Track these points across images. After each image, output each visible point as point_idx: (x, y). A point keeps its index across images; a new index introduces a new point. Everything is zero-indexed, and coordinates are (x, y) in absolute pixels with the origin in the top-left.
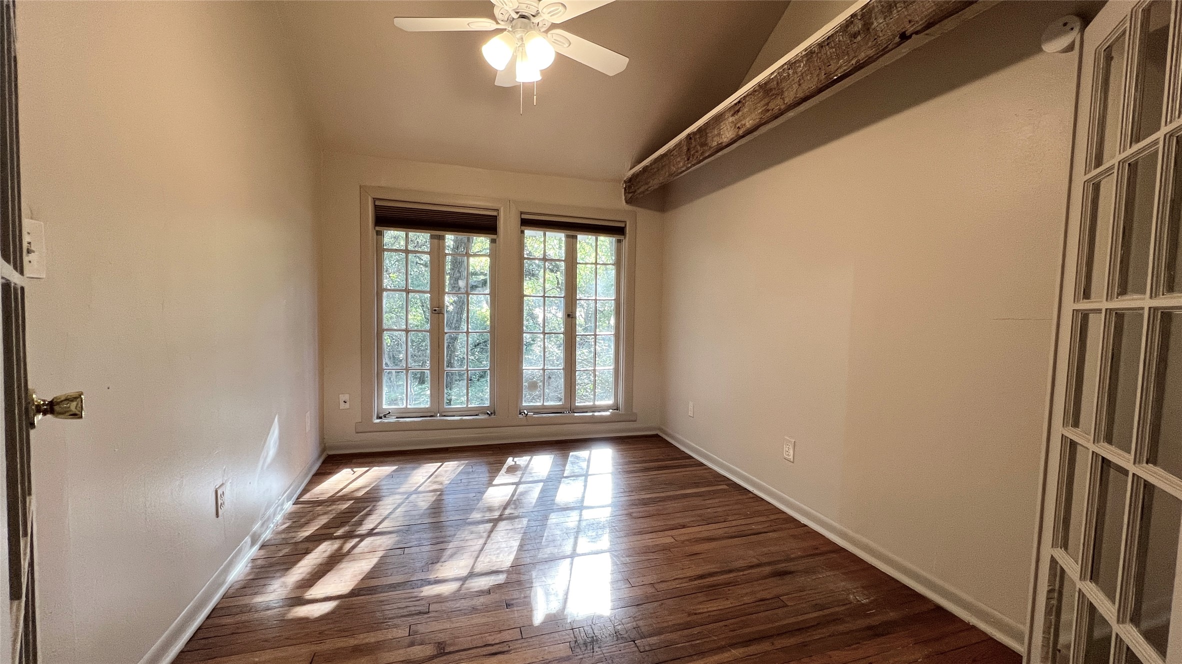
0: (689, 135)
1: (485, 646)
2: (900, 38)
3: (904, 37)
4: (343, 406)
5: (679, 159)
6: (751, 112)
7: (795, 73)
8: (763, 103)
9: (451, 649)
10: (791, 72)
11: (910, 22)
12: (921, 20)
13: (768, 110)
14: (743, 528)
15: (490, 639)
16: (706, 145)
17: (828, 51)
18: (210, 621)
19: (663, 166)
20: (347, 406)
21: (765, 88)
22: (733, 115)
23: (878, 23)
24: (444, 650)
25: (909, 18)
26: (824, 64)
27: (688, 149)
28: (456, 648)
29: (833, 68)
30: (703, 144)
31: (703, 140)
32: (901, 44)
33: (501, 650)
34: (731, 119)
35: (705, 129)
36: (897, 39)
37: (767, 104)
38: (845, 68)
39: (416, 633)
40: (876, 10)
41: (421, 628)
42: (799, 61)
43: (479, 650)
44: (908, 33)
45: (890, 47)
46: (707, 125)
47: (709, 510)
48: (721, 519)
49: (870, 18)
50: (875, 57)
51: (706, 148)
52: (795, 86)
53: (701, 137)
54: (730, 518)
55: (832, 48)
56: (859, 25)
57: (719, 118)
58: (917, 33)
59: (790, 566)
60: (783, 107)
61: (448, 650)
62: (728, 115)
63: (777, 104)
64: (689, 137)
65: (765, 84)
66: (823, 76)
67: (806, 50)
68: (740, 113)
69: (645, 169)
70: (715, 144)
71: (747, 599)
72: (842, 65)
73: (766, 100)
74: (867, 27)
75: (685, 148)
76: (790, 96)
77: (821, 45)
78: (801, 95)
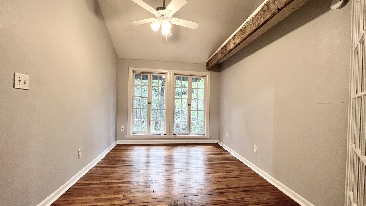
0: (222, 47)
1: (143, 203)
2: (278, 10)
3: (279, 10)
4: (122, 130)
5: (220, 55)
6: (238, 38)
7: (249, 25)
8: (241, 35)
9: (133, 202)
10: (248, 25)
11: (280, 4)
12: (283, 3)
13: (242, 38)
14: (238, 175)
15: (145, 201)
16: (227, 50)
17: (258, 17)
18: (73, 187)
19: (216, 58)
20: (123, 130)
21: (241, 30)
22: (233, 40)
23: (271, 6)
24: (131, 202)
25: (280, 3)
26: (257, 21)
27: (222, 52)
28: (135, 202)
29: (259, 22)
30: (226, 50)
31: (226, 48)
32: (279, 12)
33: (148, 204)
34: (233, 41)
35: (226, 45)
36: (277, 11)
37: (242, 36)
38: (263, 22)
39: (125, 196)
40: (271, 2)
41: (127, 195)
42: (250, 21)
43: (141, 204)
44: (280, 8)
45: (275, 13)
46: (227, 44)
47: (227, 168)
48: (231, 171)
49: (269, 5)
50: (271, 17)
51: (226, 51)
52: (249, 29)
53: (225, 48)
54: (234, 171)
55: (259, 16)
56: (266, 7)
57: (229, 41)
58: (283, 8)
59: (250, 189)
60: (246, 36)
61: (132, 202)
62: (232, 40)
63: (245, 35)
64: (222, 48)
65: (241, 29)
66: (257, 25)
67: (252, 17)
68: (235, 39)
69: (211, 59)
70: (229, 49)
71: (231, 198)
72: (262, 21)
73: (242, 35)
74: (268, 7)
75: (221, 52)
76: (248, 33)
77: (256, 16)
78: (251, 32)
